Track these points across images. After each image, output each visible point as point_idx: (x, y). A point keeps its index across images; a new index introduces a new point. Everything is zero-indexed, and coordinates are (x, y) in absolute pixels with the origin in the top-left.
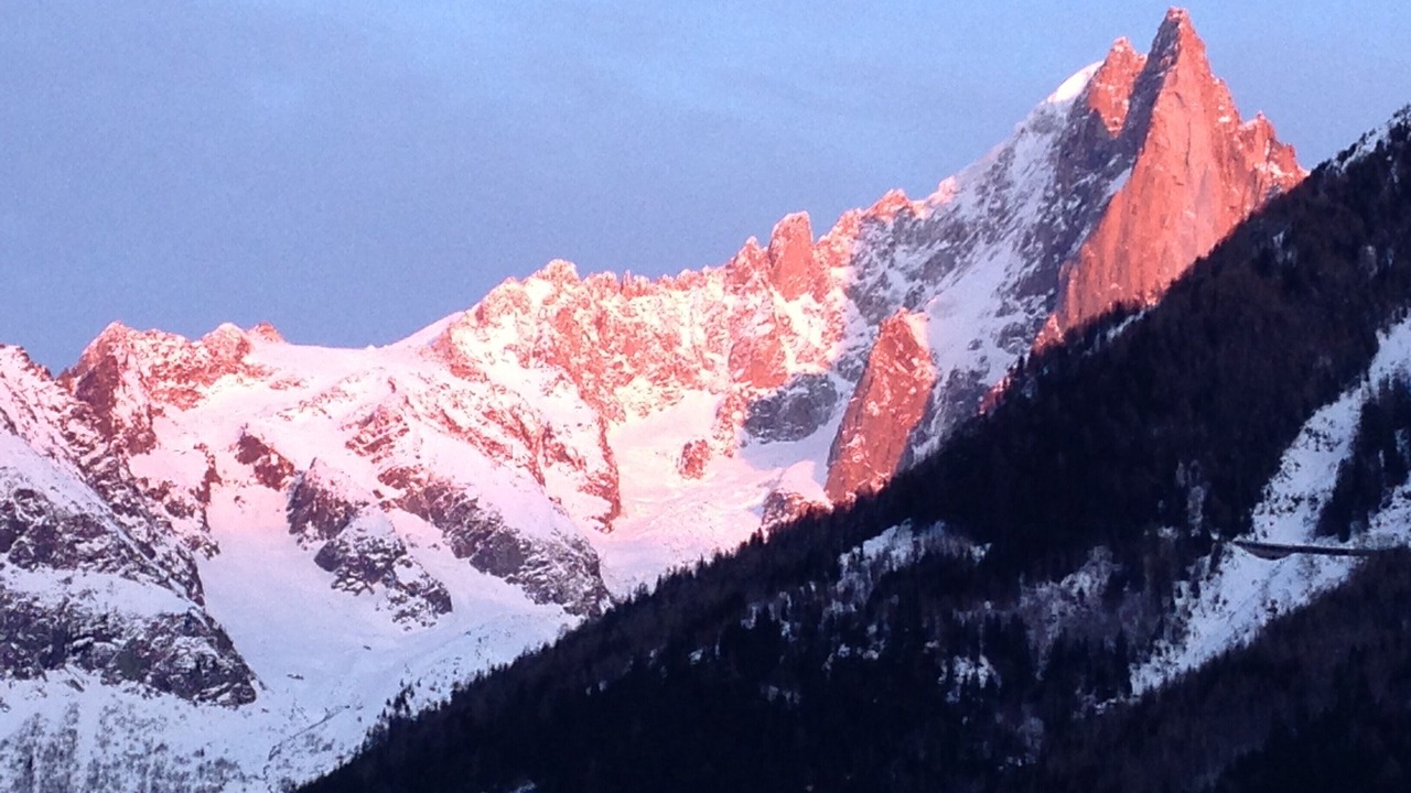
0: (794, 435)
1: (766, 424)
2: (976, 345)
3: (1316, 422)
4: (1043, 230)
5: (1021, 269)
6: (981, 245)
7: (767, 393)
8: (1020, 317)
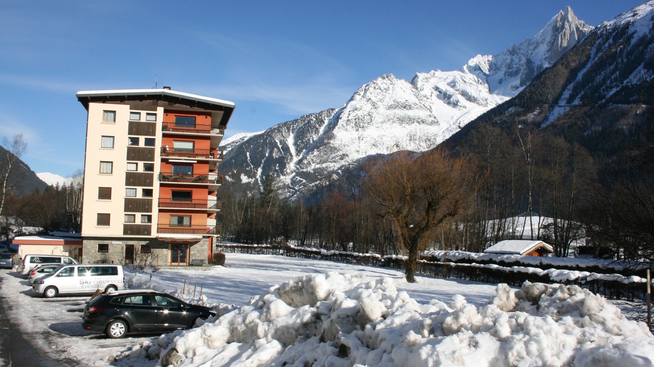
0: (516, 76)
1: (511, 75)
2: (541, 60)
3: (568, 87)
4: (550, 42)
5: (547, 48)
6: (541, 45)
7: (511, 70)
8: (547, 56)
